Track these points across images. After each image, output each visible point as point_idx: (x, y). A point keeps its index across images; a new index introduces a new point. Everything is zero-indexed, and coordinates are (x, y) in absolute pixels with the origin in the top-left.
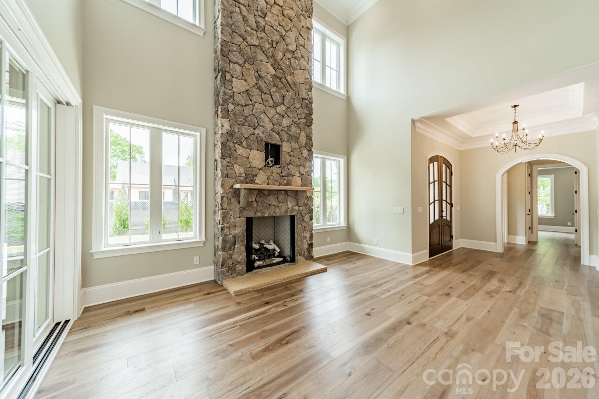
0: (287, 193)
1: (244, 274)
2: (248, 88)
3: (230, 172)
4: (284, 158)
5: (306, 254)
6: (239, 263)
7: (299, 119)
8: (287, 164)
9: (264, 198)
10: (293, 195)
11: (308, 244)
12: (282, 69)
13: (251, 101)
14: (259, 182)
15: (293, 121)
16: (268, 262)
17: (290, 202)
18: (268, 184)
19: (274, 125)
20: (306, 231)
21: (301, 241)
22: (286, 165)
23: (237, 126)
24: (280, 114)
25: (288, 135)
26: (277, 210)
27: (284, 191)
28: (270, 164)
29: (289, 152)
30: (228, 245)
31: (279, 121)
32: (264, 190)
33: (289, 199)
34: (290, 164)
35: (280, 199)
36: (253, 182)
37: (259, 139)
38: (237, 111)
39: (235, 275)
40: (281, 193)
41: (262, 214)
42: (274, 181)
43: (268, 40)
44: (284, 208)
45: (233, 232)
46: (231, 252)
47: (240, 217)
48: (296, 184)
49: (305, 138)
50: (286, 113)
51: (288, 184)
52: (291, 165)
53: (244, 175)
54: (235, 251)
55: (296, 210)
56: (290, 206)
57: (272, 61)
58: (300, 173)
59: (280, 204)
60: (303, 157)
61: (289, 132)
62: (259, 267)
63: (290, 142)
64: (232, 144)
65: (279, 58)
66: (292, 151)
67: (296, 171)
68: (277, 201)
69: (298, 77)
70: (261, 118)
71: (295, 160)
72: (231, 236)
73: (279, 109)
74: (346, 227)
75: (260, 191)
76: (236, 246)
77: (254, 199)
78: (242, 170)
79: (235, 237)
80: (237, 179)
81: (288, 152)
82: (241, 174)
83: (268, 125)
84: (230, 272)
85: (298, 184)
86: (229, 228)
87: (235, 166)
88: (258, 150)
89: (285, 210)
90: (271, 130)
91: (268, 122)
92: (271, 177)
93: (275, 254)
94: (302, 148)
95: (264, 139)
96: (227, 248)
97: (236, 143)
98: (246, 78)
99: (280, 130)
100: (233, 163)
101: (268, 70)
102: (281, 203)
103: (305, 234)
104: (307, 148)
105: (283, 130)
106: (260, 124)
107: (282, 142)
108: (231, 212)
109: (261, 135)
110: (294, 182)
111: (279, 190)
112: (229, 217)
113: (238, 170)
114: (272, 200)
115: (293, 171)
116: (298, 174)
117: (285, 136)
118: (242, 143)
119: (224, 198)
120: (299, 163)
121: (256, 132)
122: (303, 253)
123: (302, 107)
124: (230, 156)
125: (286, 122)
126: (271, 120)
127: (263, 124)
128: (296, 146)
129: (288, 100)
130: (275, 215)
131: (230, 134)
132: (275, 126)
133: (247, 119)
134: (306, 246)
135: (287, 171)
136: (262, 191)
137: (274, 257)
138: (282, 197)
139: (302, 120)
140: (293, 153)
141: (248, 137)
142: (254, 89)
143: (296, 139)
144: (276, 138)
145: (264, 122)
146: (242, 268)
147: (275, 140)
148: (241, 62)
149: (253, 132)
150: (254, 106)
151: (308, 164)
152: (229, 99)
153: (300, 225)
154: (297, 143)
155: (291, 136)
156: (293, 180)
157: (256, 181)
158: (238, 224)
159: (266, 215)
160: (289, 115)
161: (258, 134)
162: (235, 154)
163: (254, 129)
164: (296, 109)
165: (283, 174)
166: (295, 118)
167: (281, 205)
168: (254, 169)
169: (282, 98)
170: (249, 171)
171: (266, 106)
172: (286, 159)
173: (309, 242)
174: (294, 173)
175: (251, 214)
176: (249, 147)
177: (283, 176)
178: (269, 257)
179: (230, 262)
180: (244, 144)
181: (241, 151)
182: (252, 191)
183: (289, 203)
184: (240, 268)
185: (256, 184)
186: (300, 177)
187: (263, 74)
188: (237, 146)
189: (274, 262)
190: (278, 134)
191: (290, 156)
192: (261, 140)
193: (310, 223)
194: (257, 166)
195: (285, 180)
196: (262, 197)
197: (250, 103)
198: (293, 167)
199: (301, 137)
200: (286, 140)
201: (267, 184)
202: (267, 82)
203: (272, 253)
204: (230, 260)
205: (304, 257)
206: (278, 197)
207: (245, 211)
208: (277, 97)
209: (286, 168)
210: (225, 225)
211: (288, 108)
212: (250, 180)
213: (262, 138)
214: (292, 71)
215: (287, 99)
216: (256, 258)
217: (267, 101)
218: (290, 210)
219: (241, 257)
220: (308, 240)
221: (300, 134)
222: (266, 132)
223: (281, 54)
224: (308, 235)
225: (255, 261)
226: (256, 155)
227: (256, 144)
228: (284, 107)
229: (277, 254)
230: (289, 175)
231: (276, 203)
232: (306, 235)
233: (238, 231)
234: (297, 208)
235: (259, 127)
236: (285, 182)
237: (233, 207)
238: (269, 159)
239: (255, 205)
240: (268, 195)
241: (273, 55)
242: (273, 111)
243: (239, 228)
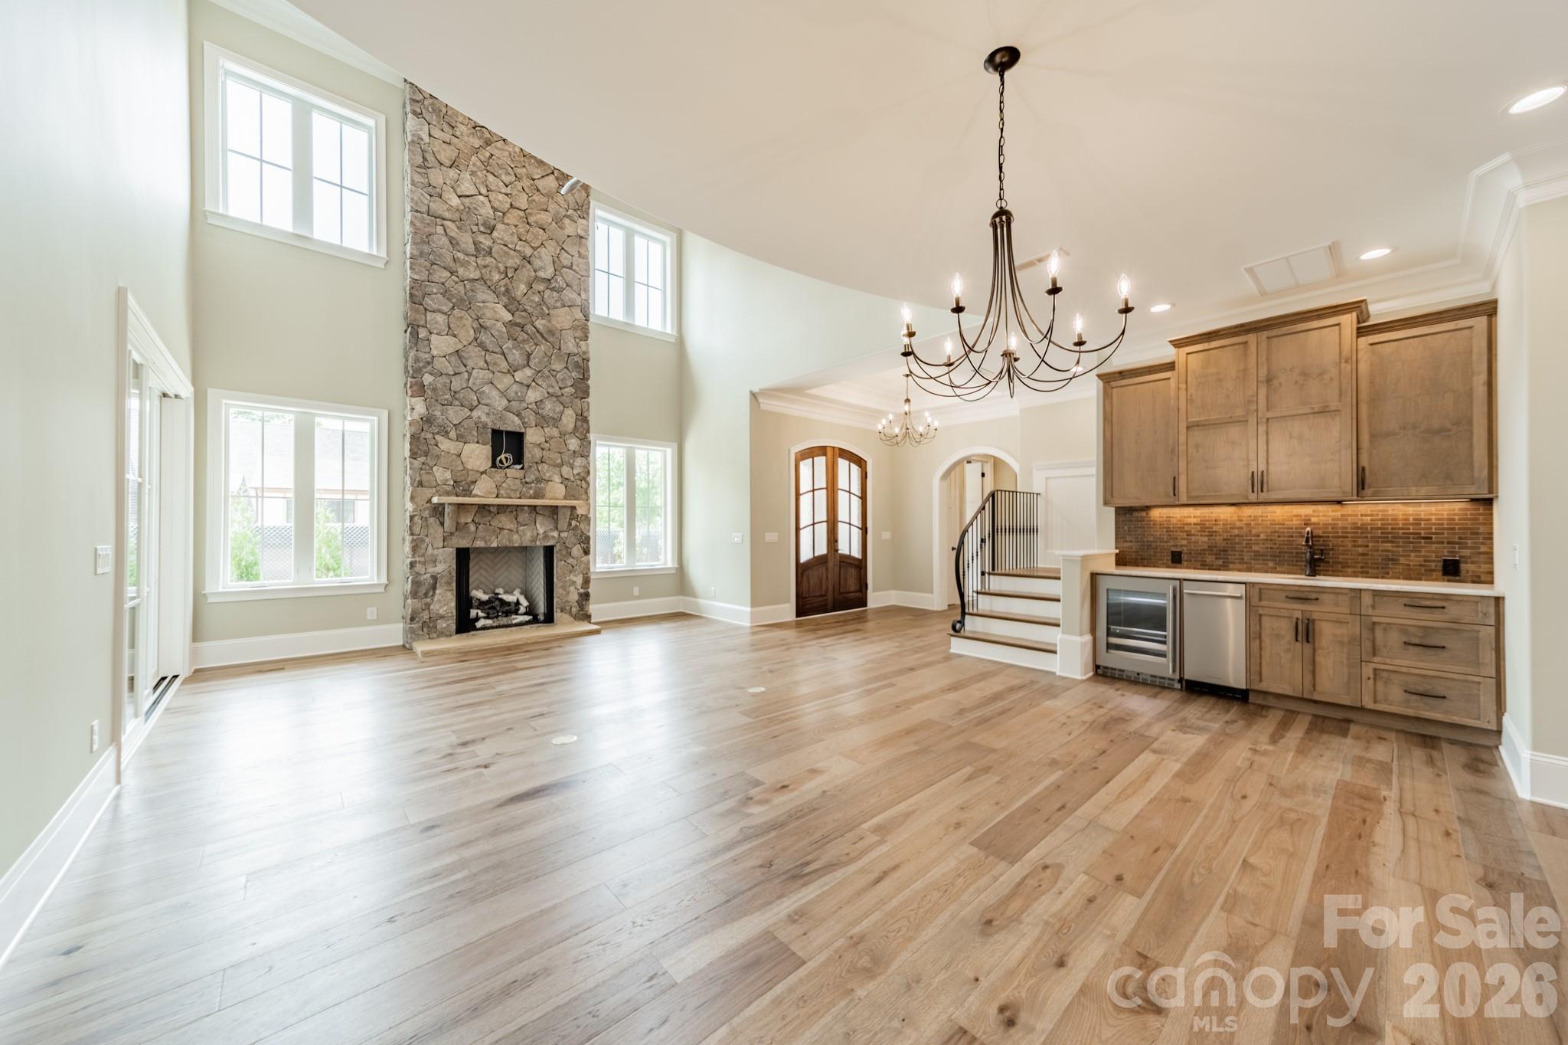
0: (535, 510)
1: (451, 636)
2: (459, 347)
3: (425, 478)
4: (530, 453)
5: (574, 610)
6: (442, 617)
7: (560, 388)
8: (537, 463)
9: (490, 518)
10: (547, 512)
11: (579, 594)
12: (525, 310)
13: (465, 366)
14: (479, 493)
15: (548, 393)
16: (504, 621)
17: (541, 524)
18: (497, 497)
19: (509, 401)
20: (575, 571)
21: (564, 589)
22: (535, 464)
23: (439, 407)
24: (522, 383)
25: (538, 416)
26: (516, 537)
27: (529, 506)
28: (505, 463)
29: (540, 444)
30: (423, 590)
31: (519, 394)
32: (489, 505)
33: (539, 519)
34: (542, 462)
35: (520, 519)
36: (468, 493)
37: (480, 426)
38: (439, 385)
39: (435, 635)
40: (523, 510)
41: (485, 542)
42: (509, 492)
43: (498, 268)
44: (529, 535)
45: (432, 570)
46: (428, 600)
47: (444, 547)
48: (555, 493)
49: (574, 418)
50: (534, 381)
51: (536, 496)
52: (544, 464)
53: (452, 483)
54: (436, 598)
55: (553, 537)
56: (541, 531)
57: (505, 300)
58: (562, 476)
59: (521, 528)
60: (568, 450)
61: (540, 411)
62: (484, 628)
63: (542, 427)
64: (429, 436)
65: (519, 293)
66: (546, 442)
67: (556, 474)
68: (515, 522)
69: (559, 319)
70: (483, 392)
71: (552, 456)
72: (429, 575)
73: (518, 376)
74: (677, 569)
75: (483, 508)
76: (437, 592)
77: (470, 520)
78: (448, 475)
79: (435, 578)
80: (438, 488)
81: (538, 443)
82: (447, 480)
83: (497, 403)
84: (425, 630)
85: (557, 495)
86: (424, 563)
87: (435, 468)
88: (478, 442)
89: (532, 537)
90: (505, 409)
91: (497, 398)
92: (504, 485)
93: (519, 610)
94: (567, 436)
95: (490, 424)
96: (421, 594)
97: (438, 433)
98: (456, 333)
99: (521, 408)
100: (431, 464)
101: (498, 316)
102: (524, 525)
103: (572, 577)
104: (576, 434)
105: (527, 408)
106: (482, 402)
107: (525, 428)
108: (427, 540)
109: (484, 418)
110: (550, 492)
111: (518, 506)
112: (424, 546)
113: (441, 474)
114: (505, 521)
115: (548, 475)
116: (557, 479)
117: (531, 418)
118: (447, 433)
119: (416, 518)
120: (559, 461)
121: (475, 414)
122: (568, 608)
123: (566, 368)
124: (426, 454)
125: (532, 396)
126: (503, 394)
127: (488, 401)
128: (555, 432)
129: (537, 360)
130: (511, 545)
131: (427, 420)
132: (513, 403)
133: (457, 396)
134: (574, 597)
135: (535, 475)
136: (486, 507)
137: (517, 614)
138: (524, 517)
139: (566, 390)
140: (548, 445)
141: (460, 423)
142: (471, 348)
143: (556, 421)
144: (513, 422)
145: (489, 398)
146: (448, 625)
147: (513, 424)
148: (445, 309)
149: (468, 415)
150: (470, 374)
151: (580, 461)
152: (424, 367)
153: (563, 562)
154: (557, 427)
155: (543, 417)
156: (548, 488)
157: (474, 492)
158: (440, 558)
159: (494, 545)
160: (540, 383)
161: (479, 418)
162: (435, 450)
163: (471, 410)
164: (554, 373)
165: (528, 480)
166: (553, 387)
167: (524, 530)
168: (470, 472)
169: (525, 357)
170: (462, 475)
171: (494, 373)
172: (533, 456)
173: (582, 591)
174: (550, 477)
175: (464, 543)
176: (461, 438)
177: (527, 483)
178: (507, 614)
179: (425, 616)
180: (453, 434)
181: (446, 445)
182: (466, 506)
183: (538, 526)
184: (444, 625)
185: (474, 496)
186: (562, 483)
187: (488, 323)
188: (438, 437)
189: (514, 622)
190: (517, 415)
191: (543, 449)
192: (485, 426)
193: (583, 559)
194: (476, 468)
195: (530, 488)
196: (483, 516)
197: (464, 369)
198: (549, 467)
199: (563, 418)
200: (533, 424)
201: (495, 496)
202: (496, 333)
203: (513, 607)
204: (426, 612)
205: (572, 615)
206: (517, 515)
207: (454, 538)
208: (516, 356)
209: (533, 469)
210: (418, 559)
211: (539, 372)
212: (463, 490)
213: (486, 424)
214: (547, 312)
215: (534, 358)
216: (481, 614)
217: (495, 364)
218: (541, 536)
219: (445, 608)
220: (579, 587)
221: (562, 413)
222: (494, 414)
223: (523, 288)
224: (579, 580)
225: (477, 619)
226: (473, 451)
227: (475, 433)
228: (528, 372)
229: (522, 610)
230: (539, 480)
231: (512, 526)
232: (575, 579)
233: (440, 568)
234: (555, 534)
235: (480, 406)
236: (531, 492)
237: (431, 531)
238: (503, 456)
239: (472, 528)
240: (498, 513)
241: (507, 291)
242: (507, 380)
243: (445, 564)
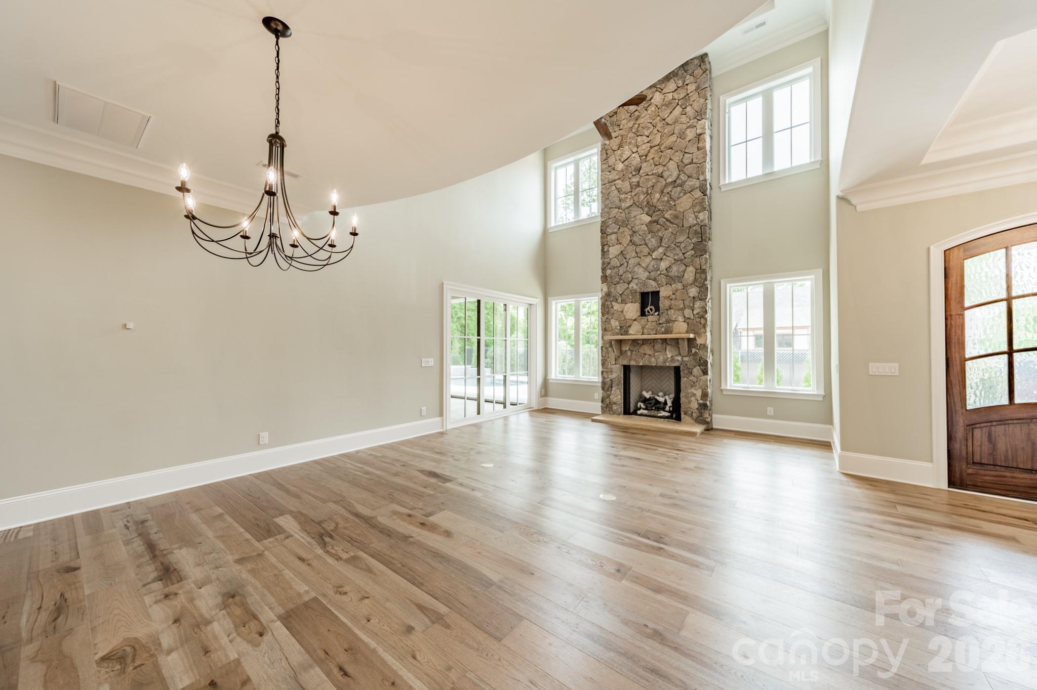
0: (666, 341)
1: (619, 415)
2: (623, 249)
3: (607, 326)
4: (663, 303)
5: (694, 415)
6: (615, 403)
7: (683, 254)
8: (667, 310)
9: (638, 348)
10: (673, 343)
11: (699, 404)
12: (659, 210)
13: (626, 259)
14: (632, 333)
15: (675, 260)
16: (653, 413)
17: (669, 351)
18: (643, 334)
19: (650, 273)
20: (695, 386)
21: (686, 398)
22: (666, 311)
23: (613, 286)
24: (657, 259)
25: (668, 278)
26: (653, 360)
27: (661, 339)
28: (650, 311)
29: (669, 296)
30: (607, 387)
31: (655, 266)
32: (637, 340)
33: (668, 348)
34: (671, 308)
35: (656, 348)
36: (626, 333)
37: (633, 292)
38: (613, 274)
39: (612, 413)
40: (657, 342)
41: (636, 362)
42: (649, 330)
43: (643, 191)
44: (661, 358)
45: (610, 376)
46: (609, 393)
47: (615, 364)
48: (680, 329)
49: (694, 273)
50: (665, 254)
51: (666, 332)
52: (672, 310)
53: (619, 328)
54: (613, 392)
55: (678, 360)
56: (669, 356)
57: (646, 209)
58: (685, 317)
59: (656, 354)
60: (689, 297)
61: (669, 274)
62: (641, 415)
63: (671, 285)
64: (609, 303)
65: (655, 201)
66: (674, 294)
67: (679, 315)
68: (653, 350)
69: (682, 205)
70: (634, 271)
71: (677, 303)
72: (609, 379)
73: (655, 255)
74: (824, 396)
75: (635, 341)
76: (613, 389)
77: (627, 349)
78: (617, 324)
79: (611, 381)
80: (613, 331)
81: (668, 296)
82: (617, 326)
83: (642, 275)
84: (608, 409)
85: (680, 331)
86: (607, 372)
87: (611, 320)
88: (632, 302)
89: (664, 359)
90: (647, 279)
91: (642, 273)
92: (646, 326)
93: (665, 408)
94: (689, 287)
95: (638, 290)
96: (606, 389)
97: (613, 301)
98: (621, 242)
99: (657, 275)
100: (610, 318)
101: (642, 222)
102: (658, 352)
103: (693, 390)
104: (696, 284)
105: (661, 274)
106: (634, 277)
107: (659, 287)
108: (608, 360)
109: (635, 287)
110: (676, 329)
111: (654, 339)
112: (607, 363)
113: (615, 323)
114: (647, 349)
115: (674, 317)
116: (681, 319)
117: (663, 279)
118: (617, 300)
119: (603, 348)
120: (682, 306)
121: (631, 285)
122: (690, 413)
123: (688, 237)
124: (608, 313)
125: (663, 265)
126: (646, 269)
127: (637, 276)
128: (680, 286)
129: (667, 240)
130: (650, 365)
131: (608, 295)
132: (652, 273)
133: (622, 278)
134: (694, 405)
135: (665, 318)
136: (636, 341)
137: (664, 411)
138: (658, 346)
139: (688, 253)
140: (675, 296)
141: (623, 293)
142: (628, 247)
143: (680, 278)
144: (652, 285)
145: (638, 274)
146: (617, 408)
147: (652, 286)
148: (615, 230)
149: (627, 287)
150: (628, 262)
151: (699, 304)
152: (607, 266)
153: (686, 378)
154: (681, 282)
155: (671, 277)
156: (674, 326)
157: (630, 332)
158: (614, 370)
159: (641, 364)
160: (668, 255)
161: (633, 287)
162: (612, 311)
163: (629, 284)
164: (679, 244)
165: (660, 322)
166: (678, 255)
167: (658, 355)
168: (628, 321)
169: (659, 241)
170: (624, 323)
171: (640, 258)
172: (664, 305)
173: (701, 402)
174: (675, 318)
175: (626, 363)
176: (624, 302)
177: (660, 324)
178: (658, 409)
179: (608, 401)
180: (619, 300)
181: (617, 307)
182: (627, 341)
183: (667, 352)
184: (616, 408)
185: (630, 335)
186: (685, 322)
187: (637, 228)
188: (613, 303)
189: (659, 415)
190: (654, 280)
191: (671, 300)
192: (636, 292)
193: (701, 378)
194: (631, 318)
195: (662, 327)
196: (635, 346)
197: (625, 260)
198: (675, 312)
199: (686, 275)
200: (665, 283)
201: (641, 334)
202: (641, 233)
203: (662, 406)
204: (608, 399)
205: (693, 419)
206: (654, 345)
207: (620, 359)
208: (653, 242)
209: (664, 314)
210: (604, 370)
211: (668, 247)
212: (625, 331)
213: (636, 290)
214: (673, 204)
215: (665, 239)
216: (643, 406)
217: (641, 252)
218: (669, 360)
219: (616, 399)
220: (699, 398)
221: (684, 271)
222: (640, 283)
223: (657, 196)
224: (699, 393)
225: (640, 409)
226: (629, 308)
227: (631, 297)
228: (661, 250)
229: (667, 408)
230: (668, 321)
231: (651, 352)
232: (695, 392)
233: (614, 376)
234: (679, 358)
235: (634, 280)
236: (663, 329)
237: (610, 355)
238: (648, 308)
239: (629, 353)
240: (643, 344)
241: (648, 203)
242: (648, 259)
243: (617, 373)
